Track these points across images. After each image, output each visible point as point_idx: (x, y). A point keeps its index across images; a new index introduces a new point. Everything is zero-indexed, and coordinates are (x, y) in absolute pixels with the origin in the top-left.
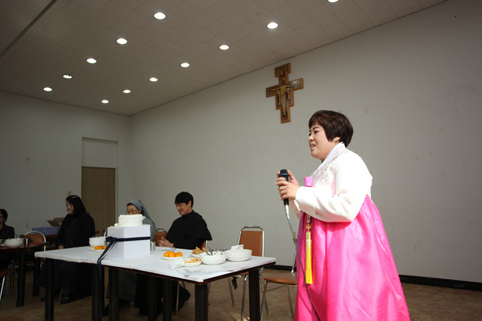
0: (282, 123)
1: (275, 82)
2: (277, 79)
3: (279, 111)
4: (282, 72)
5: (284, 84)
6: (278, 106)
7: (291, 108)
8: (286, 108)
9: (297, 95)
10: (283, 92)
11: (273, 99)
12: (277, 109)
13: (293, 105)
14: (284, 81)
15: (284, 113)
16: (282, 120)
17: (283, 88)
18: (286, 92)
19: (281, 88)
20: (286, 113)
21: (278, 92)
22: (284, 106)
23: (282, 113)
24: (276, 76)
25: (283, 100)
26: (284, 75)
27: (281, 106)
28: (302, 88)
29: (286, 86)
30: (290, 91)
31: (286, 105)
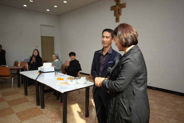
0: (116, 22)
1: (114, 4)
2: (115, 2)
3: (115, 17)
5: (118, 5)
6: (115, 15)
7: (120, 16)
8: (118, 16)
9: (123, 10)
10: (117, 9)
11: (113, 11)
12: (114, 16)
13: (121, 15)
14: (118, 3)
15: (117, 18)
16: (116, 21)
17: (118, 7)
18: (118, 9)
19: (116, 7)
20: (118, 18)
21: (115, 9)
22: (117, 15)
23: (116, 18)
24: (115, 1)
25: (117, 12)
26: (118, 1)
27: (116, 15)
28: (125, 7)
29: (119, 6)
30: (120, 8)
31: (118, 14)
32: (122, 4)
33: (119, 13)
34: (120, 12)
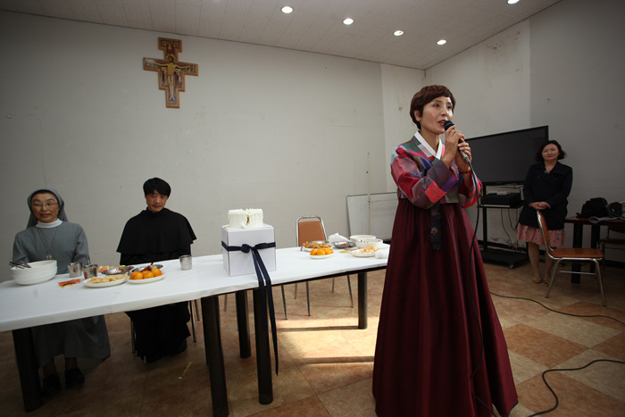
0: (167, 106)
4: (171, 47)
5: (172, 61)
6: (163, 86)
7: (180, 93)
8: (175, 92)
10: (171, 72)
13: (183, 91)
14: (172, 58)
15: (172, 96)
16: (167, 103)
17: (172, 67)
18: (175, 73)
19: (168, 65)
20: (175, 97)
21: (163, 69)
22: (172, 88)
23: (168, 96)
24: (160, 49)
25: (171, 80)
26: (173, 51)
27: (168, 87)
28: (197, 75)
29: (176, 66)
30: (181, 73)
31: (175, 88)
32: (185, 64)
33: (179, 86)
34: (181, 84)
